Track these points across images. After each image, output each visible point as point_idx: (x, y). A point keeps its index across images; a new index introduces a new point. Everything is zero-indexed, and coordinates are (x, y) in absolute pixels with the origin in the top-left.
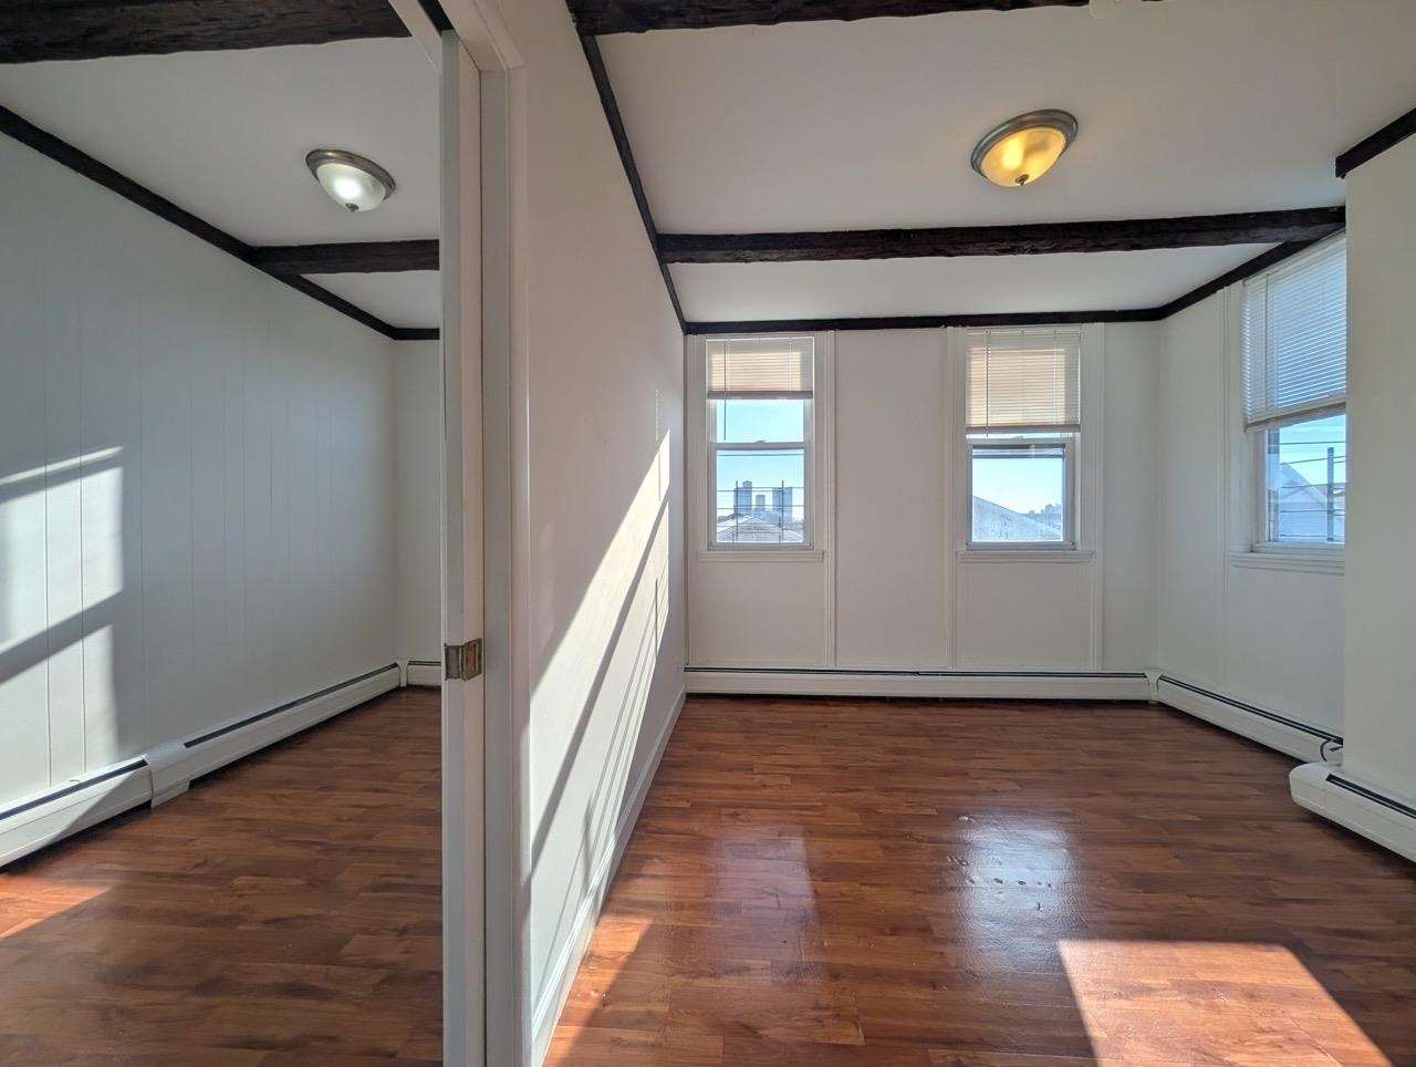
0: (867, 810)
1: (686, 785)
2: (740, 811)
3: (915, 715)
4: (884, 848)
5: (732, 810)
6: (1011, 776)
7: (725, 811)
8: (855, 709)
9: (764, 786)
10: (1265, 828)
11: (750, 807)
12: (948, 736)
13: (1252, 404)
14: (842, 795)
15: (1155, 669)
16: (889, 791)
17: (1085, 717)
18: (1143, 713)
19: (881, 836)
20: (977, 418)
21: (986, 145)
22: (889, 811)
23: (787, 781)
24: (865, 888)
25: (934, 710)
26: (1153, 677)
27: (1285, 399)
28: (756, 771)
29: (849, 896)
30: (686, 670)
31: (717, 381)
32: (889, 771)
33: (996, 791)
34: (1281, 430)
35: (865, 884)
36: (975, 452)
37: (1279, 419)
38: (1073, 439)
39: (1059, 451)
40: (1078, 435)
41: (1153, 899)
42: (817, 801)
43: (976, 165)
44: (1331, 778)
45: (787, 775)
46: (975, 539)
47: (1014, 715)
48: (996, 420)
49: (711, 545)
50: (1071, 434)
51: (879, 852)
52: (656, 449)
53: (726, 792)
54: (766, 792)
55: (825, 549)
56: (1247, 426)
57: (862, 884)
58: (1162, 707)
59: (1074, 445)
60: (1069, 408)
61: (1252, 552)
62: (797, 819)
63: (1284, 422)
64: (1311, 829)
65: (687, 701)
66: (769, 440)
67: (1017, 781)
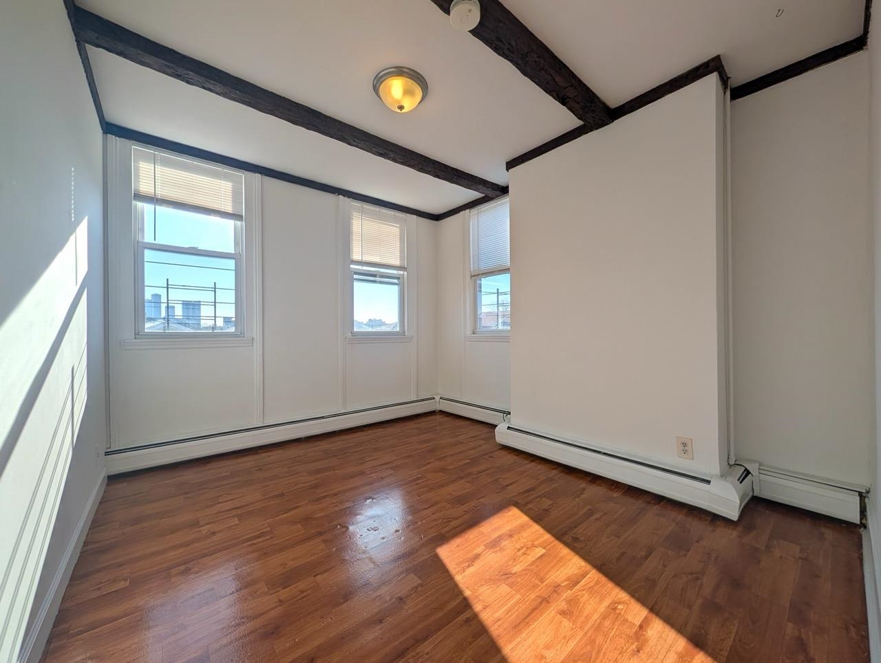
0: (306, 520)
1: (121, 565)
2: (190, 566)
3: (324, 445)
4: (325, 541)
5: (182, 568)
6: (388, 466)
7: (173, 571)
8: (280, 451)
9: (214, 533)
10: (491, 457)
11: (202, 557)
12: (347, 453)
13: (473, 267)
14: (285, 515)
15: (437, 394)
16: (318, 500)
17: (412, 425)
18: (434, 417)
19: (321, 534)
20: (356, 256)
21: (382, 76)
22: (322, 514)
23: (236, 521)
24: (319, 577)
25: (334, 439)
26: (437, 398)
27: (484, 267)
28: (201, 524)
29: (306, 591)
30: (107, 454)
31: (145, 187)
32: (316, 486)
33: (382, 478)
34: (482, 279)
35: (317, 575)
36: (355, 276)
37: (483, 274)
38: (403, 275)
39: (395, 281)
40: (405, 273)
41: (465, 507)
42: (266, 527)
43: (376, 89)
44: (509, 428)
45: (234, 517)
46: (355, 330)
47: (380, 432)
48: (367, 258)
49: (138, 334)
50: (402, 273)
51: (323, 546)
52: (72, 229)
53: (172, 554)
54: (215, 538)
55: (255, 337)
56: (472, 276)
57: (314, 576)
58: (442, 412)
59: (404, 278)
60: (402, 258)
61: (474, 334)
62: (250, 550)
63: (484, 276)
64: (503, 453)
65: (108, 485)
66: (201, 247)
67: (392, 468)
